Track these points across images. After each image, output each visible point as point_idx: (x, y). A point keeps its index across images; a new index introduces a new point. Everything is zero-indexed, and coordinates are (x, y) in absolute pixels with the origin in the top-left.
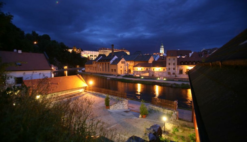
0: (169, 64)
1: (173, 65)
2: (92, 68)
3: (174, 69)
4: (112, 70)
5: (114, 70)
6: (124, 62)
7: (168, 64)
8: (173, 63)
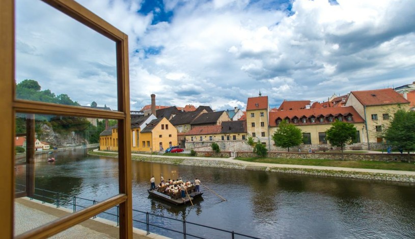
0: (253, 125)
1: (260, 127)
2: (111, 141)
3: (263, 134)
4: (144, 142)
5: (146, 143)
6: (167, 126)
7: (251, 125)
8: (261, 121)
